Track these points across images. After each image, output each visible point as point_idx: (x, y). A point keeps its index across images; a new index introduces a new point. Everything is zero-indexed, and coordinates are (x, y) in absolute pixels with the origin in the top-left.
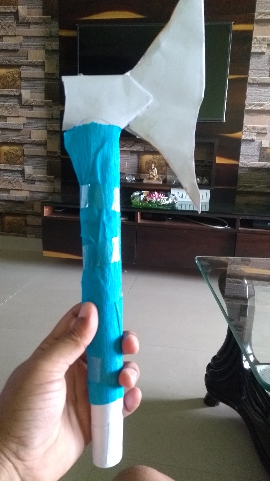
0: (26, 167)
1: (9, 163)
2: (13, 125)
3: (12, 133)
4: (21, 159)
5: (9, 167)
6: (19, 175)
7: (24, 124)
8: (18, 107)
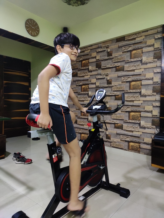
0: (141, 121)
1: (133, 120)
2: (136, 104)
3: (136, 107)
4: (139, 118)
5: (133, 121)
6: (138, 125)
7: (142, 104)
8: (139, 96)
